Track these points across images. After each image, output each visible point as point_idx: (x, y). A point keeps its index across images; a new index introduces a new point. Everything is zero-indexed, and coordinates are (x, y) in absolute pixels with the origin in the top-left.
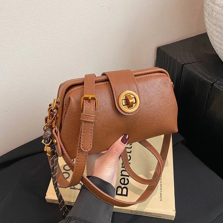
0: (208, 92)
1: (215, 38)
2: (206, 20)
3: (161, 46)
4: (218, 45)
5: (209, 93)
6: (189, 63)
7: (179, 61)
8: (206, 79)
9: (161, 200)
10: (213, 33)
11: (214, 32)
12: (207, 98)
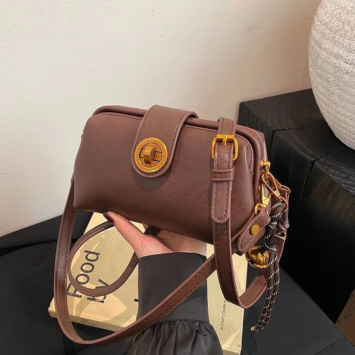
0: (307, 173)
1: (320, 95)
2: (310, 69)
3: (246, 102)
4: (325, 107)
5: (308, 176)
6: (284, 129)
7: (269, 124)
8: (305, 155)
9: (222, 328)
10: (318, 88)
11: (320, 87)
12: (305, 183)
